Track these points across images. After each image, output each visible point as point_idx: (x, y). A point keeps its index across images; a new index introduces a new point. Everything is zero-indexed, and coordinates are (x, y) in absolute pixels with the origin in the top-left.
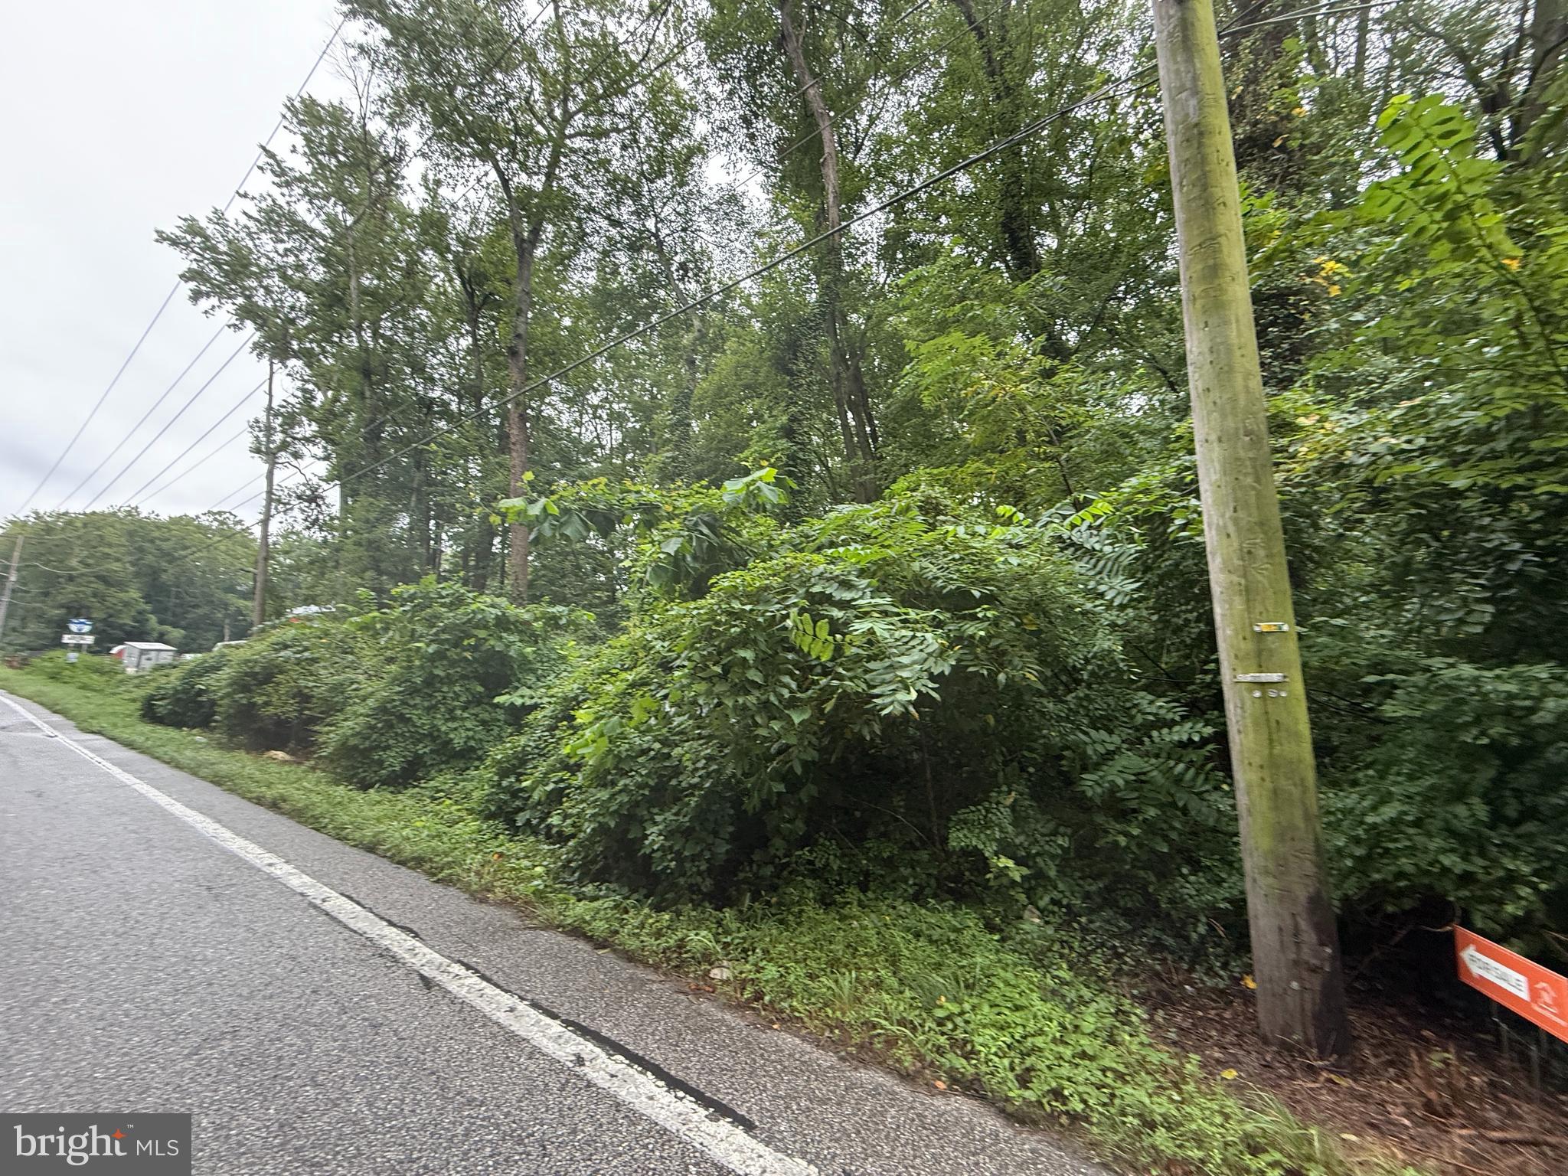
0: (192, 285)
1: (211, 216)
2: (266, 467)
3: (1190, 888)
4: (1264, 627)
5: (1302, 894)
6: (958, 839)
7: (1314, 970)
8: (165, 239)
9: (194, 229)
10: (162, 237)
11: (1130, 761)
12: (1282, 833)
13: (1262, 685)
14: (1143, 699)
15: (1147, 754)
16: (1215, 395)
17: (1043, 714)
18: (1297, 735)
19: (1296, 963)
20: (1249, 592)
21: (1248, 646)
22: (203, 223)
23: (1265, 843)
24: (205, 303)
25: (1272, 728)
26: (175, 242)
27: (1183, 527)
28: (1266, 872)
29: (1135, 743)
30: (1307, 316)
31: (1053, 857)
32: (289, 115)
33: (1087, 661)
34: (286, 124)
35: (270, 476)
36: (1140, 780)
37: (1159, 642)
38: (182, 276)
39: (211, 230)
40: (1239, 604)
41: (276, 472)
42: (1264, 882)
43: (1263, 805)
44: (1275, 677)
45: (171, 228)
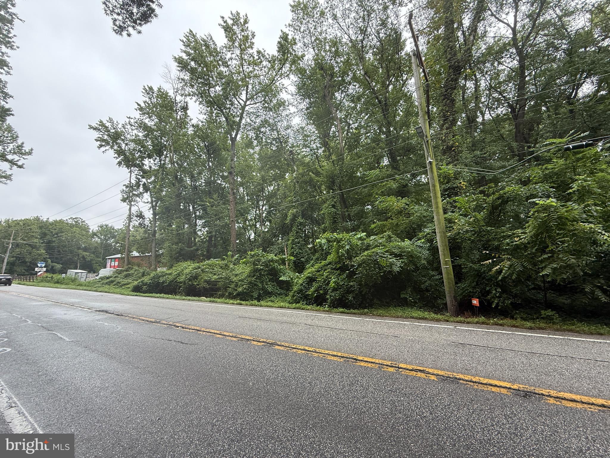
0: (99, 143)
1: (108, 119)
2: (129, 206)
3: (439, 301)
4: (446, 260)
5: (453, 295)
6: (402, 296)
7: (455, 305)
8: (91, 128)
9: (102, 124)
10: (91, 127)
11: (429, 282)
12: (450, 288)
13: (446, 268)
14: (431, 272)
15: (432, 281)
16: (438, 226)
17: (413, 275)
18: (451, 275)
19: (453, 305)
20: (444, 255)
21: (445, 262)
22: (105, 122)
23: (448, 289)
24: (103, 149)
25: (448, 274)
26: (95, 129)
27: (435, 243)
28: (448, 293)
29: (429, 279)
30: (459, 193)
31: (417, 299)
32: (144, 91)
33: (420, 265)
34: (143, 94)
35: (130, 209)
36: (431, 285)
37: (433, 261)
38: (95, 140)
39: (108, 124)
40: (443, 257)
41: (132, 208)
42: (448, 295)
43: (447, 284)
44: (448, 267)
45: (94, 125)
